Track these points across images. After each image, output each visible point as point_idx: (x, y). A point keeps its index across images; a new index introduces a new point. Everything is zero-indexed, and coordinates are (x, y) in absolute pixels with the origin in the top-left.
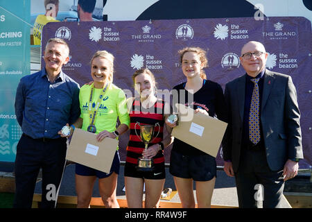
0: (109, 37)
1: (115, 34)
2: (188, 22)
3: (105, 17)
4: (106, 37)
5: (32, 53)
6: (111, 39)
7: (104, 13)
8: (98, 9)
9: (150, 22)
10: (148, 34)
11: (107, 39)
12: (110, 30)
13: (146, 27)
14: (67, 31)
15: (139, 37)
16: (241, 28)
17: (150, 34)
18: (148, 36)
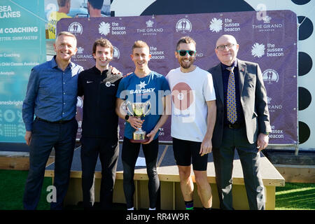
0: (117, 31)
1: (122, 28)
2: (187, 16)
3: (113, 13)
4: (114, 31)
5: (47, 46)
6: (118, 33)
7: (111, 10)
8: (106, 6)
9: (153, 18)
10: (151, 28)
11: (115, 33)
12: (117, 24)
13: (150, 21)
14: (79, 26)
15: (143, 30)
16: (234, 21)
17: (153, 28)
18: (151, 30)
